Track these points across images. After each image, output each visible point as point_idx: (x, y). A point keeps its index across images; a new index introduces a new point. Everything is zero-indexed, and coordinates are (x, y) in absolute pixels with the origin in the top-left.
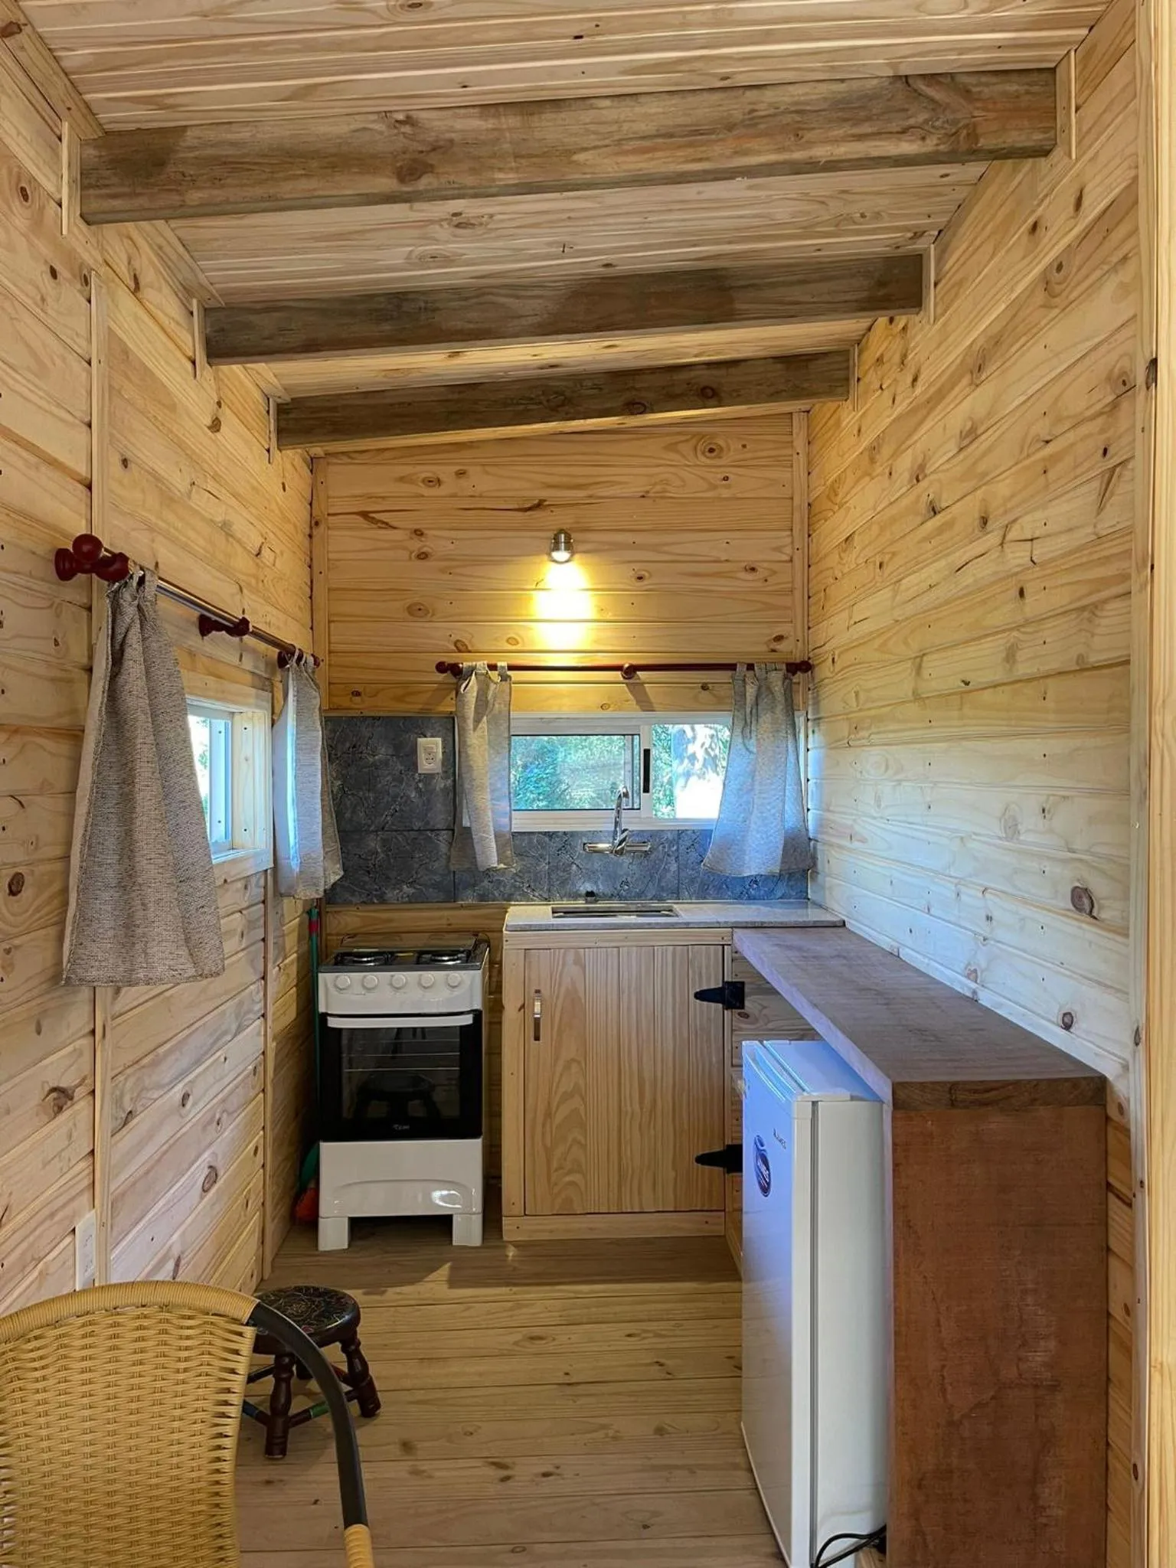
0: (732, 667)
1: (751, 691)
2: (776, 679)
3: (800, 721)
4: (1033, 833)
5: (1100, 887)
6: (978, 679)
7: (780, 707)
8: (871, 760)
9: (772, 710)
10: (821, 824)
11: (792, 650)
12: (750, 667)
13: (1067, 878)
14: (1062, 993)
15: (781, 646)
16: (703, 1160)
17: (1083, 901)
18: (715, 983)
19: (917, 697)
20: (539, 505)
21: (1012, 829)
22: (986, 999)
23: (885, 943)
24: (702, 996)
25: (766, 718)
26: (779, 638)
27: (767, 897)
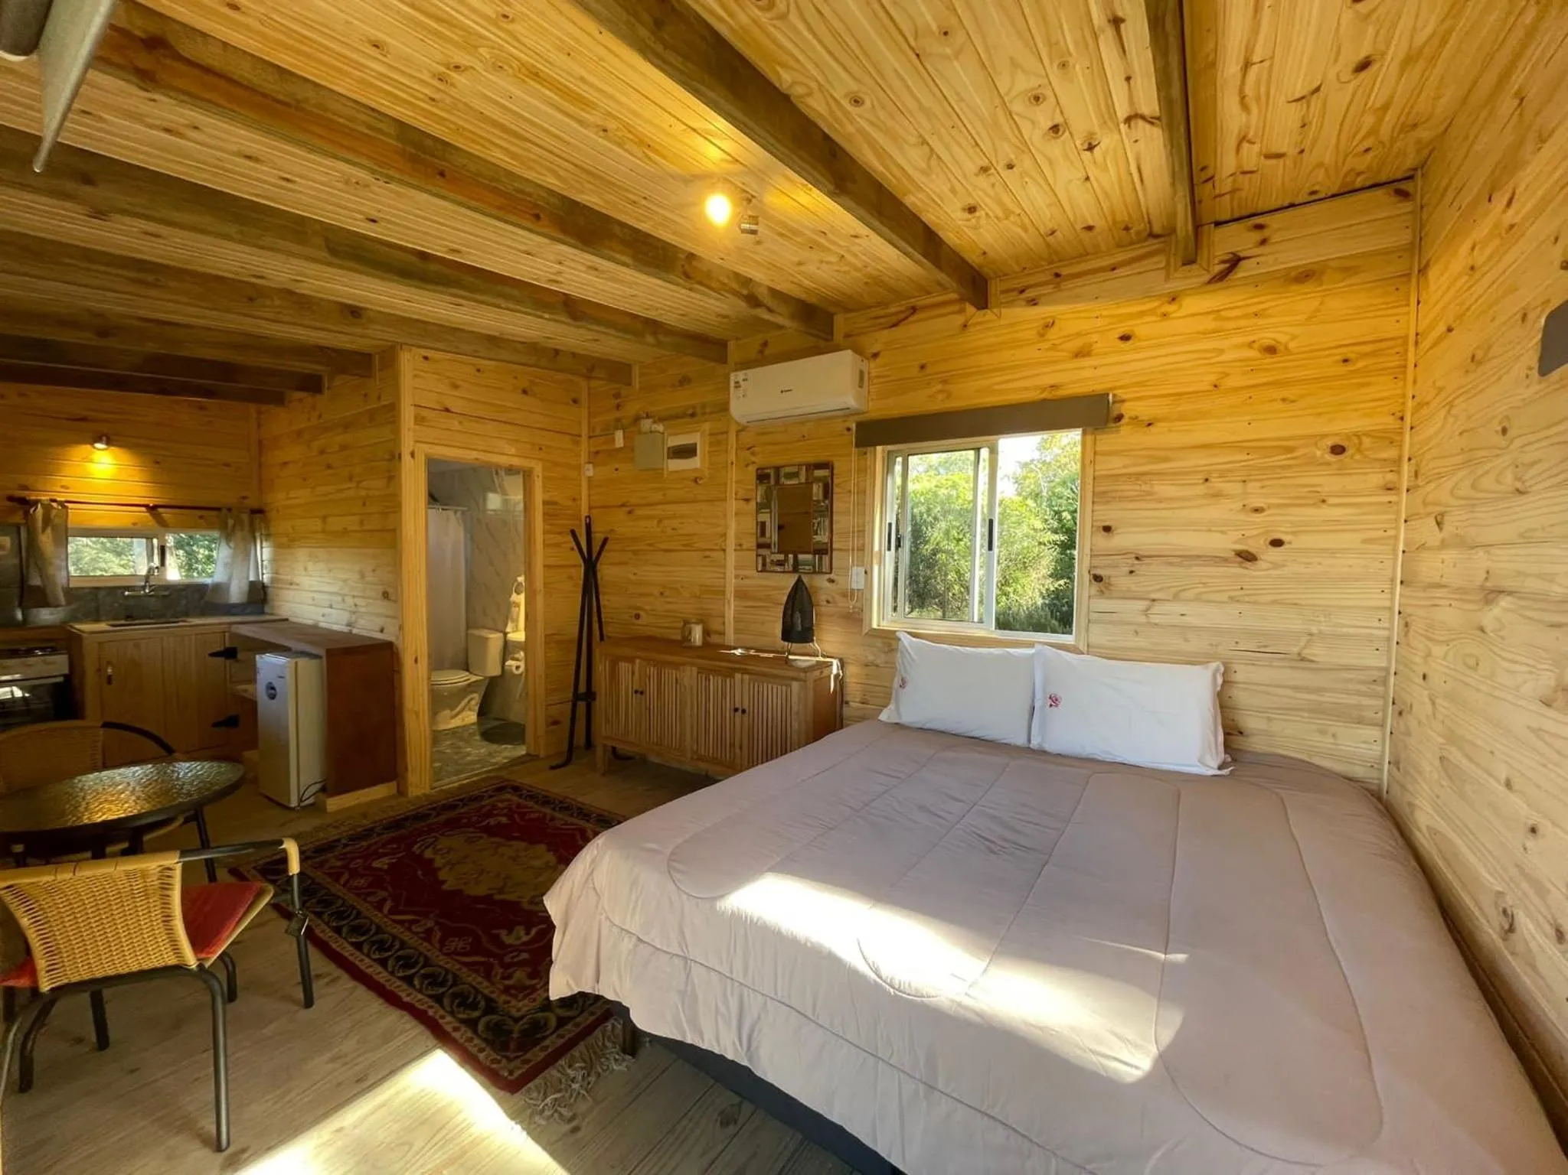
0: (218, 509)
1: (231, 522)
2: (245, 517)
3: (258, 535)
4: (370, 578)
5: (390, 590)
6: (350, 528)
7: (247, 528)
8: (301, 554)
9: (242, 530)
10: (273, 580)
11: (253, 503)
12: (230, 510)
13: (381, 588)
14: (380, 622)
15: (246, 501)
16: (216, 725)
17: (386, 595)
18: (219, 648)
19: (323, 531)
20: (84, 419)
21: (363, 576)
22: (355, 631)
23: (310, 622)
24: (214, 655)
25: (239, 534)
26: (244, 498)
27: (243, 613)
